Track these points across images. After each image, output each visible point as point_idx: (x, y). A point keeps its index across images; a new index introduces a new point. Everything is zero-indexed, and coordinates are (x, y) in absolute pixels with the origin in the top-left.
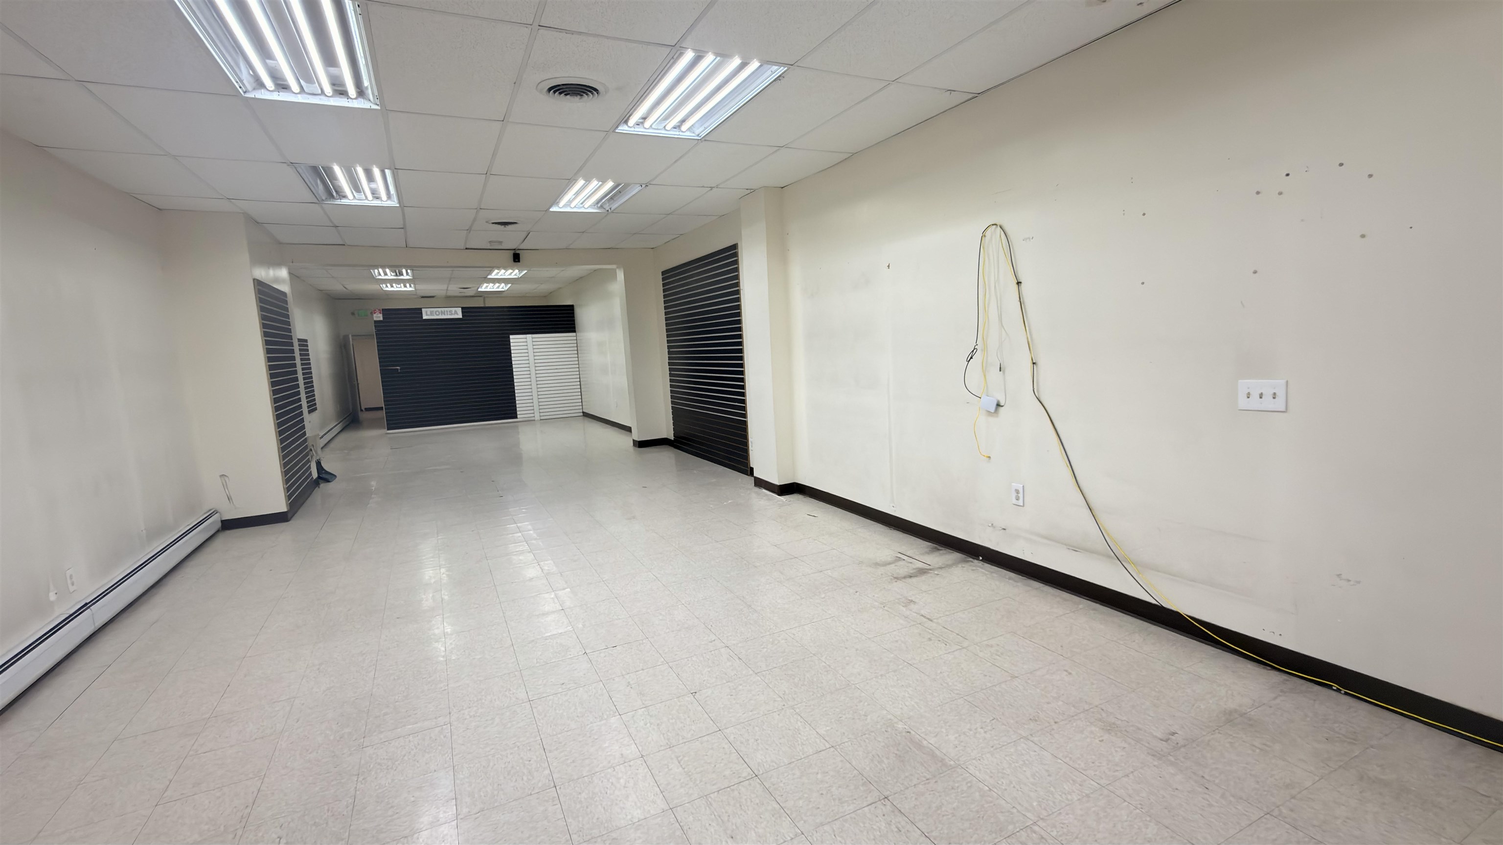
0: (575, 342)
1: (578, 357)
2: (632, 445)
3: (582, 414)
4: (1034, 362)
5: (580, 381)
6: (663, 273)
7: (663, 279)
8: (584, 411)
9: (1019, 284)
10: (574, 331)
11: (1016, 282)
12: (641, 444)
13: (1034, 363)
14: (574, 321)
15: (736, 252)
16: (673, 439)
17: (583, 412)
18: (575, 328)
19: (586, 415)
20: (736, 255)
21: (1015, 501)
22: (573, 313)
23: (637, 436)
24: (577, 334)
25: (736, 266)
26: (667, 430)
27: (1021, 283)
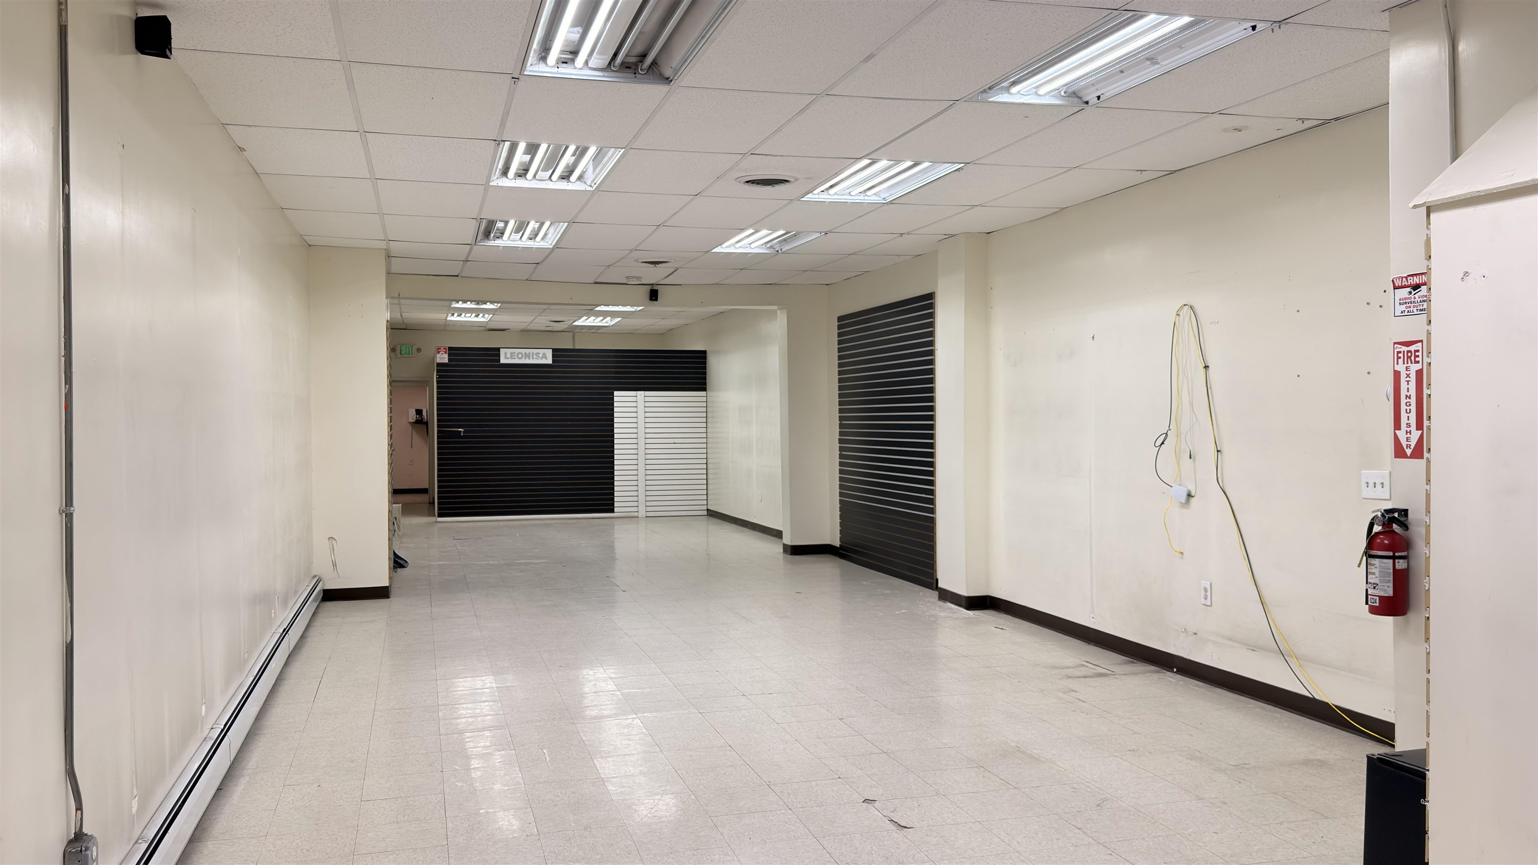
0: (705, 404)
1: (706, 428)
2: (782, 551)
3: (705, 513)
4: (1219, 449)
5: (706, 463)
6: (840, 319)
7: (839, 327)
8: (709, 508)
9: (1207, 368)
10: (705, 389)
11: (1204, 365)
12: (796, 551)
13: (1218, 451)
14: (705, 373)
15: (932, 303)
16: (838, 546)
17: (708, 510)
18: (705, 384)
19: (712, 514)
20: (932, 306)
21: (1203, 601)
22: (705, 363)
23: (788, 540)
24: (708, 392)
25: (931, 320)
26: (831, 534)
27: (1208, 367)
